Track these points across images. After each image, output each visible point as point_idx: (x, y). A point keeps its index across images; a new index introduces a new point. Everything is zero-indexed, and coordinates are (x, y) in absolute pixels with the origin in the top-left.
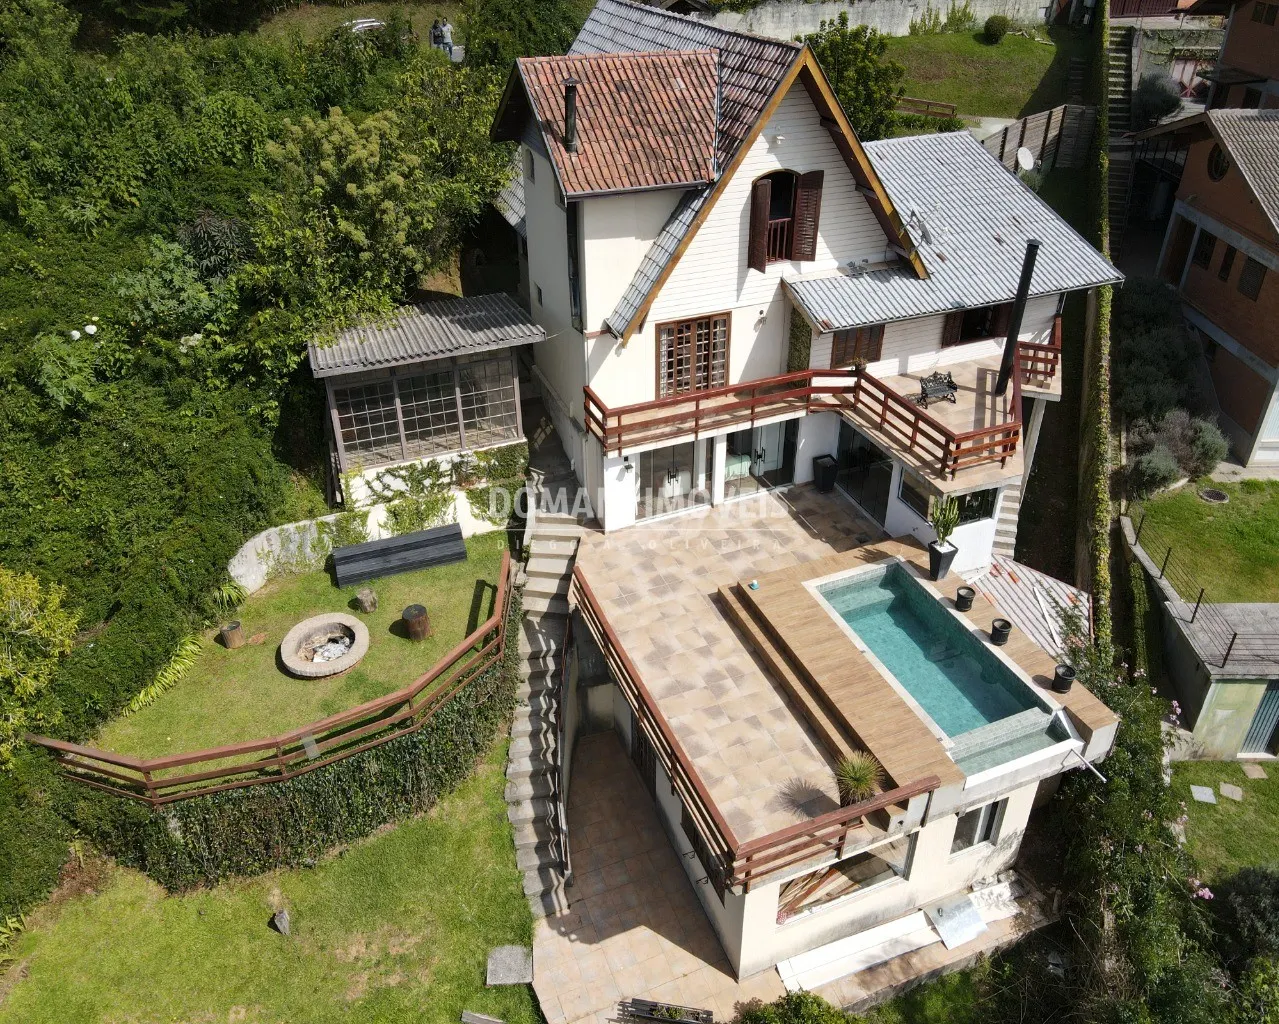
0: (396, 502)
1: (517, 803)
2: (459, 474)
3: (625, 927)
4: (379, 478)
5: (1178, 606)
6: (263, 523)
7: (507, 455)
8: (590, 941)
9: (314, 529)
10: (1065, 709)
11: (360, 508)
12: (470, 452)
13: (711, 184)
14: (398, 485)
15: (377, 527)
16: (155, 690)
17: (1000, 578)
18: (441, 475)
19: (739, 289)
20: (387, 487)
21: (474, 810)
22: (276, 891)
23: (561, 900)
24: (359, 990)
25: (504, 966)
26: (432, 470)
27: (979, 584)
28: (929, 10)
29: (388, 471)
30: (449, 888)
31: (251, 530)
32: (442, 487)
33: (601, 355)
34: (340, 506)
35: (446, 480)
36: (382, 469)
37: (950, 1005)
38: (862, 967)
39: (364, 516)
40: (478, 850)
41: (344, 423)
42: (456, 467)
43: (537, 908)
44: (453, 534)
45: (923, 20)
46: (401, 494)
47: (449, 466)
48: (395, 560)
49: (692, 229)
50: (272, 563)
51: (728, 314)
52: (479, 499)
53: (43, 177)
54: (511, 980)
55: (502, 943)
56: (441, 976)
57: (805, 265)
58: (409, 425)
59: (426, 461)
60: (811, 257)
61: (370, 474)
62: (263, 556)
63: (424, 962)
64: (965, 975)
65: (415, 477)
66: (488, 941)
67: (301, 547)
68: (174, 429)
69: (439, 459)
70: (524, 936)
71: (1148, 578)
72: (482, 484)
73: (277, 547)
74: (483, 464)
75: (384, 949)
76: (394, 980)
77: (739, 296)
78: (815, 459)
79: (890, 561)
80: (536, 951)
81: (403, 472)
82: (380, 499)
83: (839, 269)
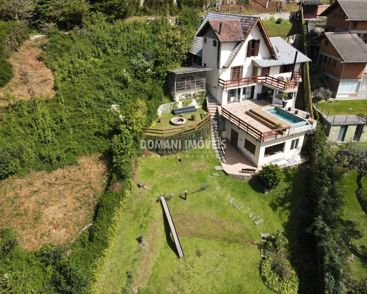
0: (183, 101)
2: (194, 96)
3: (236, 163)
4: (181, 96)
5: (325, 116)
7: (202, 93)
8: (231, 165)
9: (170, 105)
10: (308, 121)
11: (177, 102)
12: (196, 92)
13: (243, 41)
14: (184, 97)
15: (180, 106)
18: (191, 96)
19: (245, 61)
20: (182, 98)
22: (179, 156)
23: (224, 160)
24: (196, 170)
25: (218, 168)
26: (190, 95)
28: (266, 17)
31: (160, 104)
33: (222, 72)
34: (174, 101)
35: (192, 97)
36: (182, 94)
37: (292, 172)
41: (177, 84)
42: (194, 94)
43: (221, 161)
44: (194, 107)
45: (264, 19)
46: (184, 99)
48: (184, 111)
49: (240, 48)
50: (162, 111)
51: (243, 66)
52: (197, 101)
54: (220, 169)
55: (216, 165)
56: (208, 169)
57: (256, 57)
59: (189, 93)
61: (180, 95)
63: (205, 167)
64: (294, 168)
65: (187, 96)
66: (214, 165)
67: (167, 109)
69: (191, 93)
70: (220, 165)
71: (319, 113)
72: (198, 98)
73: (163, 108)
74: (198, 94)
75: (198, 165)
76: (200, 169)
77: (245, 63)
78: (258, 94)
79: (275, 106)
80: (223, 166)
81: (185, 95)
82: (181, 100)
83: (262, 58)
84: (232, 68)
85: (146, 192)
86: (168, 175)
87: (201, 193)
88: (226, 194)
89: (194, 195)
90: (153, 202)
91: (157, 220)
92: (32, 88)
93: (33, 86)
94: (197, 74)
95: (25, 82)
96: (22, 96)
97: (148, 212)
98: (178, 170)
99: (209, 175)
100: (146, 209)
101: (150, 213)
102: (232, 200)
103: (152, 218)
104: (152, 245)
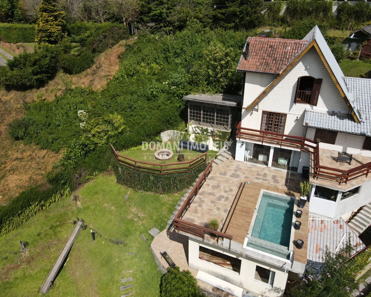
0: (197, 135)
1: (179, 206)
2: (212, 134)
3: (179, 242)
4: (195, 127)
6: (171, 128)
7: (224, 134)
8: (170, 238)
9: (180, 133)
10: (294, 252)
11: (190, 133)
12: (216, 129)
14: (199, 131)
15: (192, 139)
16: (135, 148)
17: (336, 225)
18: (208, 132)
19: (290, 108)
20: (196, 130)
21: (169, 201)
22: (129, 192)
23: (172, 229)
24: (130, 217)
25: (153, 232)
26: (206, 130)
27: (326, 222)
29: (197, 127)
30: (154, 211)
31: (168, 129)
32: (208, 136)
33: (246, 114)
34: (186, 131)
35: (209, 134)
36: (196, 126)
39: (190, 135)
40: (164, 208)
41: (191, 112)
42: (212, 132)
43: (168, 227)
46: (198, 133)
47: (210, 131)
50: (170, 137)
52: (214, 141)
53: (176, 53)
54: (152, 235)
55: (157, 228)
56: (143, 225)
57: (314, 107)
58: (204, 118)
59: (206, 128)
60: (316, 105)
61: (193, 126)
62: (169, 135)
63: (142, 220)
65: (203, 131)
66: (155, 226)
67: (176, 136)
68: (165, 104)
69: (208, 128)
70: (161, 229)
72: (217, 139)
73: (172, 135)
74: (218, 134)
75: (137, 213)
76: (136, 220)
77: (290, 110)
78: (304, 167)
79: (293, 197)
80: (161, 233)
81: (200, 128)
82: (194, 132)
83: (328, 112)
84: (264, 112)
85: (74, 208)
86: (106, 204)
87: (111, 244)
89: (103, 242)
90: (71, 221)
91: (59, 240)
92: (94, 80)
93: (96, 78)
94: (218, 107)
95: (94, 73)
96: (84, 84)
97: (57, 226)
98: (116, 205)
99: (138, 233)
100: (58, 223)
101: (59, 228)
102: (128, 280)
103: (55, 234)
104: (33, 258)
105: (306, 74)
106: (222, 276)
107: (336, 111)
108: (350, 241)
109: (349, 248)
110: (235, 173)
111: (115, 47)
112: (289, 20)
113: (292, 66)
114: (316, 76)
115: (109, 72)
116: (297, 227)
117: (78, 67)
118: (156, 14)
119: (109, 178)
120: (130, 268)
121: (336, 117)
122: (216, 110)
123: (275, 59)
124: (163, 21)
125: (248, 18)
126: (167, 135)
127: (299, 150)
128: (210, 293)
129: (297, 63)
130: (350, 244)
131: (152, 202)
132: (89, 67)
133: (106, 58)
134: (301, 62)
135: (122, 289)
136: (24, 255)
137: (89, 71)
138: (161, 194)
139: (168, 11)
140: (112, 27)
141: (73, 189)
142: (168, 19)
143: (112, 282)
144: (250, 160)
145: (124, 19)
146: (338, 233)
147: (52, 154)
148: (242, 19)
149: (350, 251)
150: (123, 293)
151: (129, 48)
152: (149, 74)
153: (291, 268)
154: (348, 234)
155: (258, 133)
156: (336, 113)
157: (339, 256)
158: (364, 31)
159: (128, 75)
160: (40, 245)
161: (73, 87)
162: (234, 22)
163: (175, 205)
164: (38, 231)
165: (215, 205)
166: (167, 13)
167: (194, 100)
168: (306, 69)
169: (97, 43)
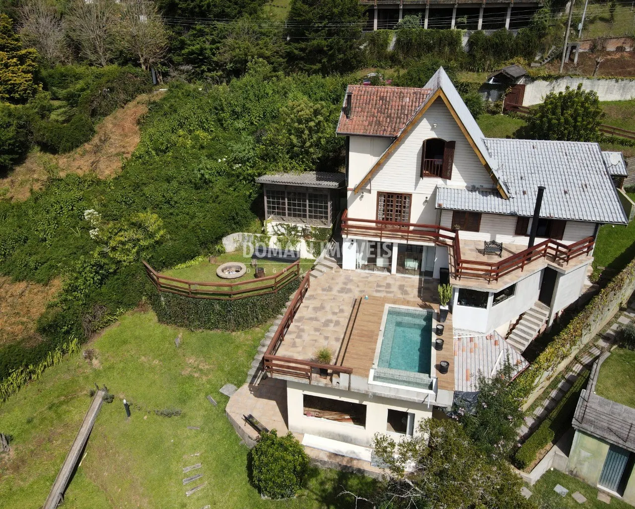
0: (281, 236)
1: (264, 346)
2: (304, 233)
3: (270, 398)
4: (276, 225)
6: (238, 230)
7: (323, 231)
8: (256, 396)
9: (253, 237)
10: (437, 379)
11: (269, 234)
12: (309, 226)
14: (283, 230)
15: (273, 244)
16: (183, 265)
17: (489, 341)
18: (298, 232)
19: (416, 185)
20: (279, 230)
21: (247, 340)
22: (181, 334)
23: (257, 382)
24: (186, 372)
25: (227, 389)
26: (295, 228)
27: (476, 339)
29: (281, 224)
30: (225, 358)
31: (234, 231)
32: (298, 236)
33: (354, 198)
34: (263, 232)
35: (300, 234)
36: (278, 223)
37: (360, 486)
38: (332, 451)
39: (269, 238)
40: (240, 351)
41: (269, 202)
42: (304, 230)
43: (249, 380)
46: (283, 234)
47: (301, 229)
50: (238, 244)
51: (410, 196)
52: (309, 244)
53: (234, 112)
54: (226, 393)
55: (232, 383)
57: (446, 181)
58: (289, 209)
59: (293, 224)
60: (450, 178)
61: (274, 223)
62: (235, 241)
63: (206, 375)
65: (290, 229)
66: (228, 380)
67: (248, 242)
68: (225, 193)
69: (298, 225)
70: (239, 385)
72: (313, 240)
73: (241, 240)
74: (313, 232)
75: (198, 365)
76: (196, 375)
77: (415, 188)
78: (441, 268)
79: (430, 310)
80: (239, 390)
81: (285, 226)
82: (276, 233)
83: (466, 187)
84: (380, 194)
85: (88, 371)
86: (143, 358)
87: (160, 418)
88: (194, 449)
89: (145, 417)
90: (85, 392)
91: (66, 425)
92: (98, 161)
93: (102, 159)
94: (311, 191)
95: (97, 150)
96: (81, 169)
97: (61, 403)
98: (161, 358)
99: (202, 395)
100: (63, 398)
101: (64, 407)
102: (194, 467)
103: (59, 416)
104: (23, 461)
105: (433, 135)
106: (339, 435)
107: (477, 186)
108: (508, 359)
109: (508, 369)
110: (344, 286)
111: (131, 105)
112: (401, 57)
113: (414, 124)
114: (447, 138)
115: (124, 147)
116: (439, 347)
117: (67, 141)
118: (193, 50)
119: (144, 316)
120: (195, 450)
121: (477, 192)
122: (307, 196)
123: (389, 116)
124: (205, 62)
125: (341, 56)
126: (232, 240)
127: (433, 244)
128: (325, 463)
129: (420, 120)
130: (509, 364)
131: (221, 345)
132: (88, 140)
133: (115, 125)
134: (425, 119)
135: (187, 482)
136: (7, 457)
137: (87, 146)
138: (233, 331)
139: (213, 46)
140: (124, 73)
141: (83, 341)
142: (215, 59)
143: (169, 474)
144: (364, 267)
145: (142, 61)
146: (493, 350)
147: (38, 288)
148: (332, 58)
149: (509, 373)
150: (188, 488)
151: (154, 106)
152: (193, 147)
153: (436, 401)
154: (505, 351)
155: (374, 225)
156: (478, 189)
157: (497, 380)
158: (506, 73)
159: (158, 150)
160: (34, 438)
161: (62, 175)
162: (320, 62)
163: (257, 347)
164: (28, 415)
165: (320, 334)
166: (211, 49)
167: (273, 183)
168: (433, 129)
169: (98, 100)
